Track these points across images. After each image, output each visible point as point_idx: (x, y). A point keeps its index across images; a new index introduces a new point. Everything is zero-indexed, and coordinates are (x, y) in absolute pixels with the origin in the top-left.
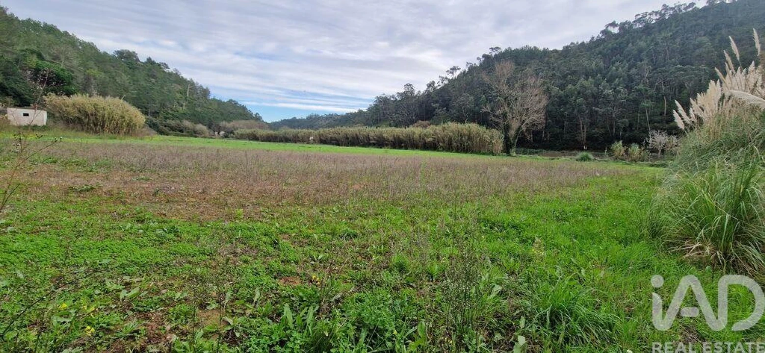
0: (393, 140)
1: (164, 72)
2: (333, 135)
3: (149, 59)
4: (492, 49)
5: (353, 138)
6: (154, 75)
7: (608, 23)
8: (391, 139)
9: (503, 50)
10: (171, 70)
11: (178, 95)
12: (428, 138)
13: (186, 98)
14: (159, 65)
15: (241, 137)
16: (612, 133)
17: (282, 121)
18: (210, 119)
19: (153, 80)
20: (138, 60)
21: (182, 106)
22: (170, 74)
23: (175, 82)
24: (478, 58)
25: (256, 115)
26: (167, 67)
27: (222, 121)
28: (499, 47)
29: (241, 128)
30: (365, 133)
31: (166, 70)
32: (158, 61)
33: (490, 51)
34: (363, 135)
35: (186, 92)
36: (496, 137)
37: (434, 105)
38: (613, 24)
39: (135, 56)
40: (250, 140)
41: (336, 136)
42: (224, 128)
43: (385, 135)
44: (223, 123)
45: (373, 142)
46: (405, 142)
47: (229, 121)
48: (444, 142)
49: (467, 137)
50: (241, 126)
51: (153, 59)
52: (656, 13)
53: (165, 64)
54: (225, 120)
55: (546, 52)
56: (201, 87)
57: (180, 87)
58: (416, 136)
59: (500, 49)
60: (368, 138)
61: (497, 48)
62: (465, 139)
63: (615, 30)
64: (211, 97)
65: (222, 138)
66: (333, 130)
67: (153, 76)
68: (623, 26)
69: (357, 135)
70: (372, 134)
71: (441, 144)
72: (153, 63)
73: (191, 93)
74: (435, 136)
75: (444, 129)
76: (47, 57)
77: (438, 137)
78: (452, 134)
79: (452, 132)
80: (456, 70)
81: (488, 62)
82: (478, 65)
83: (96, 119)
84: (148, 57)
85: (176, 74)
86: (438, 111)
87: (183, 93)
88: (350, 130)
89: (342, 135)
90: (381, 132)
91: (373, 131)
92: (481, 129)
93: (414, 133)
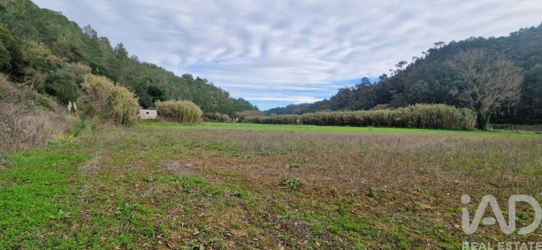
0: (364, 120)
1: (205, 84)
2: (313, 118)
3: (198, 78)
4: (436, 44)
5: (329, 119)
8: (362, 119)
9: (447, 43)
10: (209, 83)
11: (213, 97)
12: (397, 118)
13: (217, 99)
14: (203, 80)
15: (250, 121)
17: (270, 110)
18: (230, 110)
19: (200, 90)
20: (192, 79)
21: (214, 103)
22: (208, 85)
23: (211, 90)
24: (423, 53)
25: (255, 107)
26: (207, 81)
27: (237, 111)
28: (443, 41)
30: (339, 116)
31: (207, 83)
32: (202, 79)
33: (434, 45)
34: (338, 117)
35: (217, 95)
36: (470, 116)
37: (391, 92)
39: (191, 77)
40: (255, 123)
41: (316, 118)
42: (238, 116)
43: (357, 117)
44: (237, 113)
45: (347, 121)
46: (374, 121)
47: (241, 112)
48: (413, 120)
50: (248, 114)
53: (206, 79)
54: (239, 111)
56: (225, 91)
57: (213, 92)
58: (385, 117)
59: (444, 43)
60: (342, 119)
61: (441, 42)
62: (435, 116)
64: (230, 97)
65: (238, 122)
66: (313, 114)
67: (200, 87)
69: (332, 117)
70: (345, 116)
71: (410, 122)
72: (200, 79)
73: (219, 96)
74: (404, 116)
75: (412, 110)
76: (154, 81)
77: (407, 116)
78: (421, 114)
79: (420, 112)
80: (403, 63)
81: (434, 54)
82: (424, 58)
83: (179, 114)
84: (197, 76)
85: (212, 85)
86: (396, 96)
87: (215, 96)
88: (327, 114)
89: (320, 117)
90: (353, 115)
91: (345, 114)
92: (451, 108)
93: (383, 114)
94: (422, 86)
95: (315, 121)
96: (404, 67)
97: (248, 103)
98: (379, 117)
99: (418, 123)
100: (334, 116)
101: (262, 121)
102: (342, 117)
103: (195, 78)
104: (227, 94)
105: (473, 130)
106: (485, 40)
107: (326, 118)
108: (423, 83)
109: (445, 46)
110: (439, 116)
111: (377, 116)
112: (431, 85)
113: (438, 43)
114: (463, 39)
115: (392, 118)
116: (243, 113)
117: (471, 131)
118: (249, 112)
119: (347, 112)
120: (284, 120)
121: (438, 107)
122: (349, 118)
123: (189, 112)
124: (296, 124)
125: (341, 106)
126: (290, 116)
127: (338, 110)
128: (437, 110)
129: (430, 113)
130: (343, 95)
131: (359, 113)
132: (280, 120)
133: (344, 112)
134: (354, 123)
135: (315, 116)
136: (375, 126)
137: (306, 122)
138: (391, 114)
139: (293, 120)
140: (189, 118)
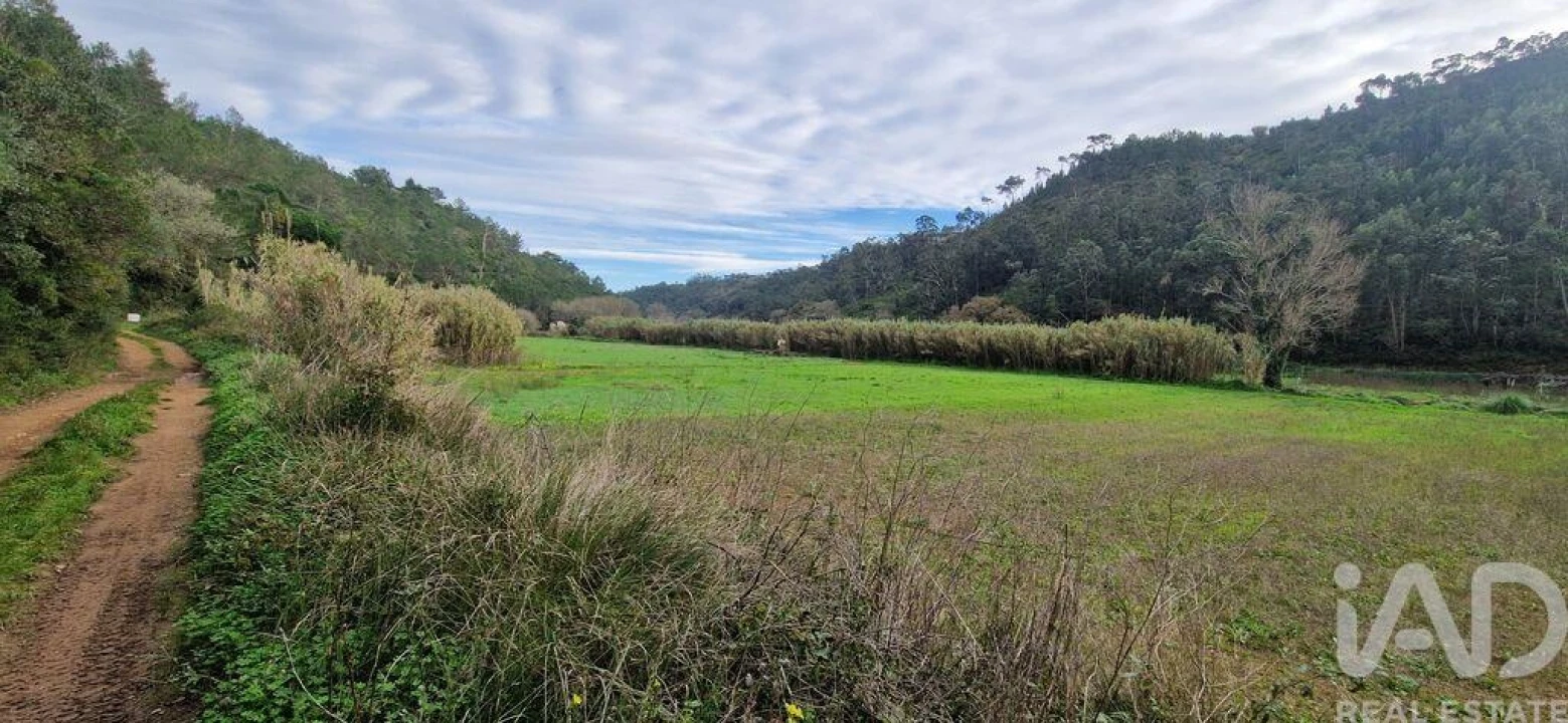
0: (978, 351)
1: (437, 205)
2: (824, 336)
3: (410, 182)
4: (1093, 138)
5: (873, 342)
6: (421, 213)
7: (1366, 79)
8: (975, 346)
10: (450, 200)
11: (468, 250)
12: (1072, 349)
13: (481, 254)
14: (428, 191)
15: (608, 334)
16: (1472, 330)
17: (638, 290)
18: (532, 296)
19: (421, 223)
20: (390, 185)
21: (475, 271)
22: (449, 209)
23: (460, 224)
24: (1061, 159)
25: (595, 281)
26: (441, 195)
27: (555, 299)
28: (1107, 133)
29: (595, 314)
30: (903, 334)
31: (441, 201)
32: (425, 186)
33: (1089, 142)
34: (900, 337)
35: (479, 245)
36: (1254, 354)
37: (1009, 264)
38: (1380, 81)
39: (386, 178)
40: (628, 339)
41: (830, 336)
42: (562, 316)
43: (960, 340)
44: (558, 305)
45: (928, 351)
47: (568, 299)
49: (1172, 349)
50: (593, 309)
51: (416, 183)
52: (1488, 56)
53: (437, 189)
54: (559, 296)
55: (1218, 144)
56: (504, 232)
57: (467, 234)
58: (1041, 343)
59: (1110, 137)
60: (911, 342)
61: (1102, 136)
62: (1168, 352)
63: (1384, 93)
64: (521, 251)
65: (564, 335)
66: (822, 324)
67: (420, 215)
68: (1399, 84)
69: (882, 334)
70: (921, 335)
71: (1109, 363)
72: (419, 188)
73: (489, 245)
74: (1091, 346)
75: (1111, 331)
76: (294, 199)
77: (1098, 346)
78: (1135, 343)
79: (1134, 338)
80: (1016, 183)
81: (1093, 167)
82: (1066, 173)
83: (457, 333)
84: (407, 178)
85: (461, 209)
86: (1021, 276)
87: (475, 244)
88: (865, 325)
89: (848, 336)
90: (946, 332)
91: (922, 329)
92: (1207, 331)
93: (1032, 337)
94: (1085, 254)
95: (830, 343)
96: (1020, 193)
97: (572, 268)
98: (1021, 345)
99: (1129, 367)
100: (887, 333)
101: (650, 333)
102: (912, 338)
103: (399, 182)
104: (515, 241)
105: (1259, 389)
106: (1204, 141)
107: (863, 339)
108: (1091, 247)
109: (1115, 149)
110: (1180, 349)
111: (1017, 341)
112: (1109, 253)
113: (1098, 138)
114: (1156, 134)
115: (1058, 350)
116: (573, 304)
117: (1256, 390)
118: (594, 300)
119: (925, 324)
120: (725, 334)
121: (1178, 327)
122: (932, 340)
123: (490, 327)
124: (778, 354)
125: (861, 292)
126: (744, 325)
127: (855, 304)
128: (1174, 335)
129: (1157, 342)
130: (866, 262)
131: (961, 329)
132: (711, 333)
133: (916, 323)
134: (947, 355)
135: (829, 332)
136: (1013, 368)
137: (801, 346)
138: (1054, 339)
139: (755, 338)
140: (489, 347)
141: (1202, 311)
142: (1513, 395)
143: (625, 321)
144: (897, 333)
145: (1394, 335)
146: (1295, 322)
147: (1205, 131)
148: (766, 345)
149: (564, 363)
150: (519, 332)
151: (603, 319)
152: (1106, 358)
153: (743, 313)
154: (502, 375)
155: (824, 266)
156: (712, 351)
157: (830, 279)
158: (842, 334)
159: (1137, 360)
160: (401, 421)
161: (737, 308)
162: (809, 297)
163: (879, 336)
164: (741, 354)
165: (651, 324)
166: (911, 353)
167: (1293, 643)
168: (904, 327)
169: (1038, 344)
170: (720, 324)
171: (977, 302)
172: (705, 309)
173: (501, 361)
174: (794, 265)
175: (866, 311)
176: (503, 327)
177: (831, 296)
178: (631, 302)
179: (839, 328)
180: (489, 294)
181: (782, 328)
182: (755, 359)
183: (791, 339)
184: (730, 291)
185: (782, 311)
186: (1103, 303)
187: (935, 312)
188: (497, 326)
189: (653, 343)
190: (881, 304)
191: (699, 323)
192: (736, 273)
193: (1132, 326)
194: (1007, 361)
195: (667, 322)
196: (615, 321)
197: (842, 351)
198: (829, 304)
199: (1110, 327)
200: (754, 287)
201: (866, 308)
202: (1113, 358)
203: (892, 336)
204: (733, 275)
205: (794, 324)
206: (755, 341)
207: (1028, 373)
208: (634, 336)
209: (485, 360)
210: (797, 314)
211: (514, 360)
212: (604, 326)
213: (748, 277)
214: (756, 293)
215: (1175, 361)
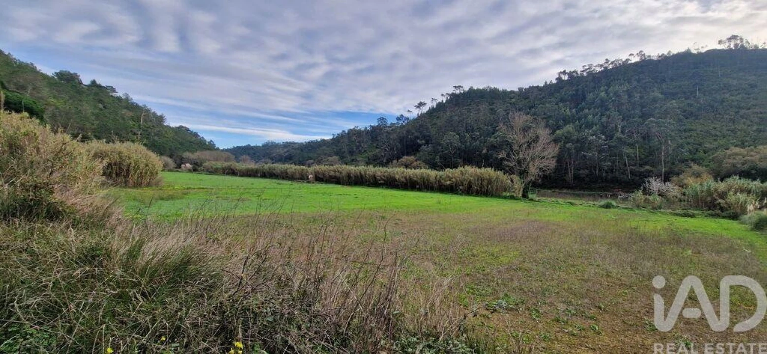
0: (405, 181)
1: (112, 96)
2: (332, 173)
3: (94, 82)
4: (455, 87)
5: (356, 177)
6: (101, 100)
7: (559, 71)
8: (403, 180)
9: (467, 89)
10: (120, 93)
11: (131, 123)
12: (446, 181)
13: (139, 125)
14: (106, 88)
16: (596, 175)
17: (234, 147)
19: (101, 106)
20: (80, 83)
21: (135, 134)
22: (119, 99)
23: (127, 108)
24: (442, 95)
26: (114, 90)
27: (185, 151)
28: (462, 85)
29: (209, 160)
30: (371, 173)
31: (114, 94)
32: (103, 85)
33: (454, 89)
36: (518, 184)
37: (419, 142)
38: (564, 73)
39: (78, 79)
40: (228, 174)
42: (189, 161)
43: (397, 177)
44: (187, 155)
45: (382, 182)
46: (418, 184)
47: (192, 152)
49: (486, 181)
50: (207, 157)
51: (98, 82)
52: (601, 66)
53: (112, 87)
54: (188, 150)
55: (505, 93)
56: (154, 114)
57: (131, 114)
59: (462, 87)
61: (460, 86)
63: (565, 78)
64: (165, 124)
65: (190, 171)
66: (331, 168)
67: (100, 101)
68: (570, 75)
69: (360, 173)
70: (379, 174)
71: (461, 187)
72: (100, 86)
73: (145, 121)
74: (454, 180)
77: (457, 180)
78: (472, 179)
79: (471, 176)
80: (423, 105)
81: (455, 100)
82: (444, 101)
83: (120, 168)
84: (92, 79)
85: (127, 99)
86: (424, 147)
87: (136, 119)
88: (352, 169)
89: (344, 173)
90: (390, 173)
91: (379, 171)
92: (500, 173)
93: (429, 175)
94: (451, 138)
95: (335, 177)
96: (425, 109)
97: (196, 135)
98: (424, 179)
99: (469, 189)
100: (363, 173)
101: (240, 171)
102: (375, 175)
103: (86, 82)
104: (161, 119)
105: (520, 199)
106: (500, 92)
107: (352, 175)
108: (455, 135)
109: (464, 93)
110: (490, 182)
111: (422, 178)
112: (462, 138)
113: (457, 87)
115: (440, 181)
116: (196, 154)
117: (518, 199)
118: (207, 153)
119: (381, 168)
120: (282, 172)
121: (488, 172)
122: (384, 176)
123: (142, 165)
124: (309, 182)
125: (351, 153)
126: (291, 168)
127: (349, 158)
128: (487, 175)
129: (481, 179)
130: (354, 138)
131: (398, 171)
132: (274, 172)
133: (377, 168)
134: (391, 183)
135: (335, 171)
136: (420, 190)
137: (320, 179)
138: (438, 177)
139: (297, 174)
140: (141, 176)
141: (498, 165)
142: (609, 201)
143: (226, 164)
144: (368, 172)
145: (569, 177)
146: (533, 171)
147: (501, 87)
148: (303, 178)
149: (189, 186)
150: (160, 169)
151: (214, 163)
152: (460, 185)
153: (291, 162)
154: (148, 192)
155: (333, 139)
156: (274, 181)
157: (337, 146)
158: (341, 173)
159: (473, 186)
160: (54, 214)
161: (288, 159)
162: (325, 154)
163: (358, 173)
164: (290, 182)
165: (240, 166)
166: (374, 182)
167: (524, 306)
168: (371, 170)
169: (431, 179)
170: (279, 167)
171: (405, 159)
172: (272, 159)
173: (149, 185)
174: (318, 138)
175: (353, 162)
176: (150, 166)
177: (337, 154)
178: (230, 154)
179: (340, 169)
180: (142, 148)
181: (311, 169)
182: (296, 185)
183: (316, 175)
184: (285, 150)
185: (312, 161)
186: (459, 161)
187: (386, 163)
188: (147, 165)
189: (242, 176)
190: (361, 159)
191: (268, 166)
192: (289, 141)
193: (470, 171)
194: (417, 187)
195: (252, 165)
196: (220, 164)
197: (341, 181)
198: (336, 158)
199: (461, 171)
200: (298, 149)
201: (353, 160)
202: (463, 185)
203: (365, 174)
204: (287, 142)
205: (317, 167)
206: (297, 176)
207: (427, 192)
208: (233, 172)
209: (138, 185)
210: (319, 162)
211: (157, 184)
212: (214, 167)
213: (294, 143)
214: (298, 152)
215: (488, 187)
